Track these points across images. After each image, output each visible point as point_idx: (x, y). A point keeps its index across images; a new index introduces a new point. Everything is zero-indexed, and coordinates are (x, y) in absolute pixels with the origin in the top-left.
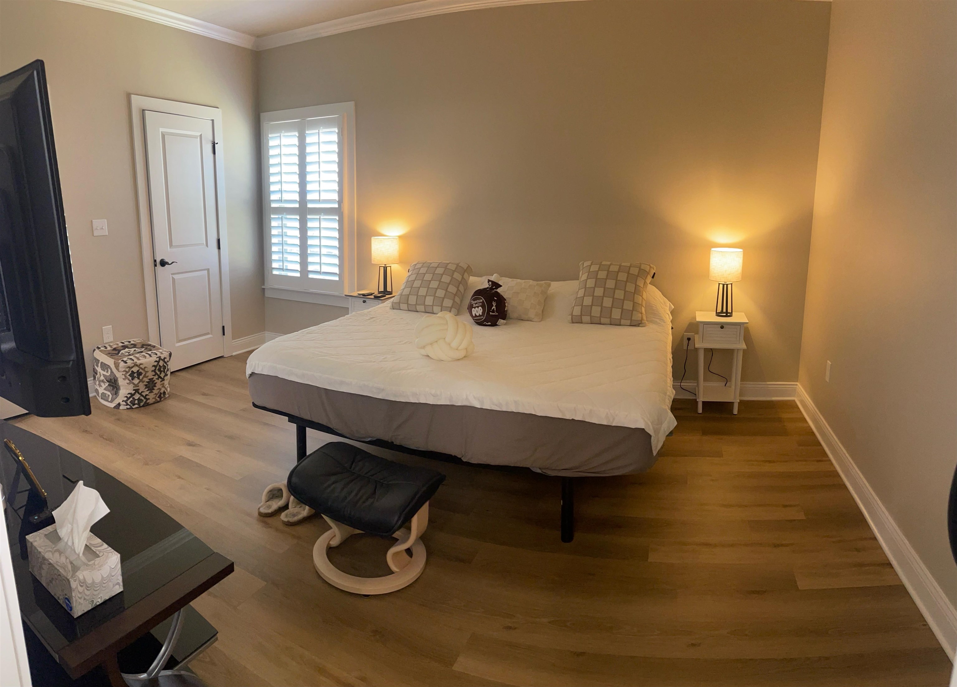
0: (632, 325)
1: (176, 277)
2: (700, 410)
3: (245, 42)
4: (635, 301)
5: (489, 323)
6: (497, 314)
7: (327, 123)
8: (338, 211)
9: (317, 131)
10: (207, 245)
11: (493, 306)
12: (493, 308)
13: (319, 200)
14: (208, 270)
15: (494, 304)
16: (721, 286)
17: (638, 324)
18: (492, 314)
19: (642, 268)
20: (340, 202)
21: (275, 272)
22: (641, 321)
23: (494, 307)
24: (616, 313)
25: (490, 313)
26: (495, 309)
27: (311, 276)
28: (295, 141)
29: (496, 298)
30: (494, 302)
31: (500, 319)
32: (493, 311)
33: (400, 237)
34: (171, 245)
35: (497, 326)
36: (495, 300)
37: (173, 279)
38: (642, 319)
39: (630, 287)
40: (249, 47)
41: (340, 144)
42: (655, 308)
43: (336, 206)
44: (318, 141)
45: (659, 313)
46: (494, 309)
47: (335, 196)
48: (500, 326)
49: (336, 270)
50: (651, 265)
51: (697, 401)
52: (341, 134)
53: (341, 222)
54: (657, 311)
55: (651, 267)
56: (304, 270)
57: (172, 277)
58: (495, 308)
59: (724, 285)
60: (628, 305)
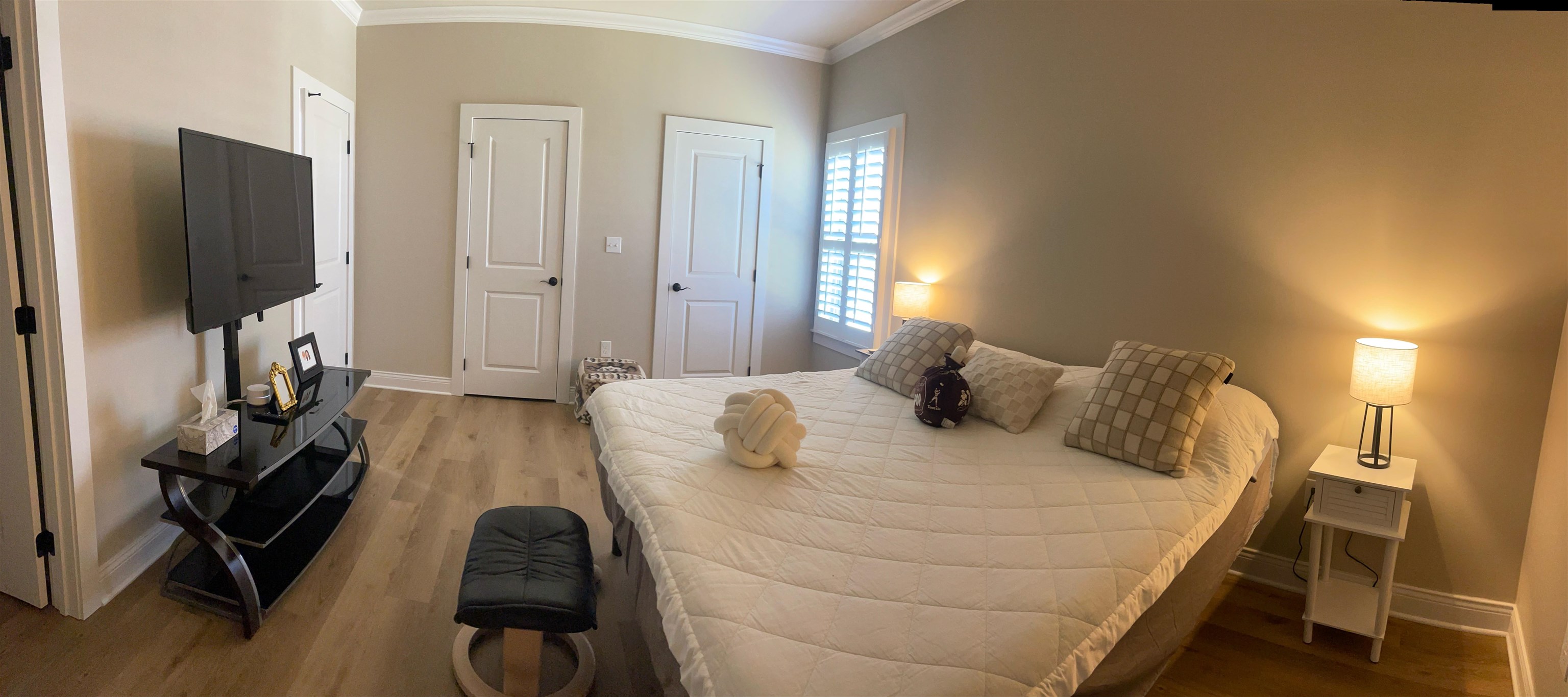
0: (1157, 470)
1: (691, 304)
2: (1309, 638)
3: (816, 56)
4: (1173, 424)
5: (929, 422)
6: (940, 409)
7: (875, 141)
8: (876, 248)
9: (864, 151)
10: (739, 276)
11: (934, 395)
12: (933, 399)
13: (860, 233)
14: (737, 303)
15: (937, 392)
16: (1372, 411)
17: (1170, 471)
18: (931, 408)
19: (1205, 363)
20: (879, 237)
21: (821, 315)
22: (1175, 465)
23: (935, 398)
24: (1132, 444)
25: (929, 406)
26: (936, 402)
27: (849, 324)
28: (847, 163)
29: (943, 383)
30: (938, 390)
31: (945, 419)
32: (933, 404)
33: (933, 285)
34: (690, 270)
35: (943, 429)
36: (939, 387)
37: (688, 307)
38: (1178, 461)
39: (1170, 398)
40: (821, 61)
41: (886, 167)
42: (1223, 440)
43: (875, 241)
44: (864, 164)
45: (1226, 452)
46: (935, 400)
47: (875, 230)
48: (947, 429)
49: (869, 320)
50: (1227, 360)
51: (1303, 621)
52: (887, 154)
53: (878, 261)
54: (1222, 446)
55: (1223, 362)
56: (843, 318)
57: (687, 303)
58: (937, 399)
59: (1379, 410)
60: (1156, 432)
